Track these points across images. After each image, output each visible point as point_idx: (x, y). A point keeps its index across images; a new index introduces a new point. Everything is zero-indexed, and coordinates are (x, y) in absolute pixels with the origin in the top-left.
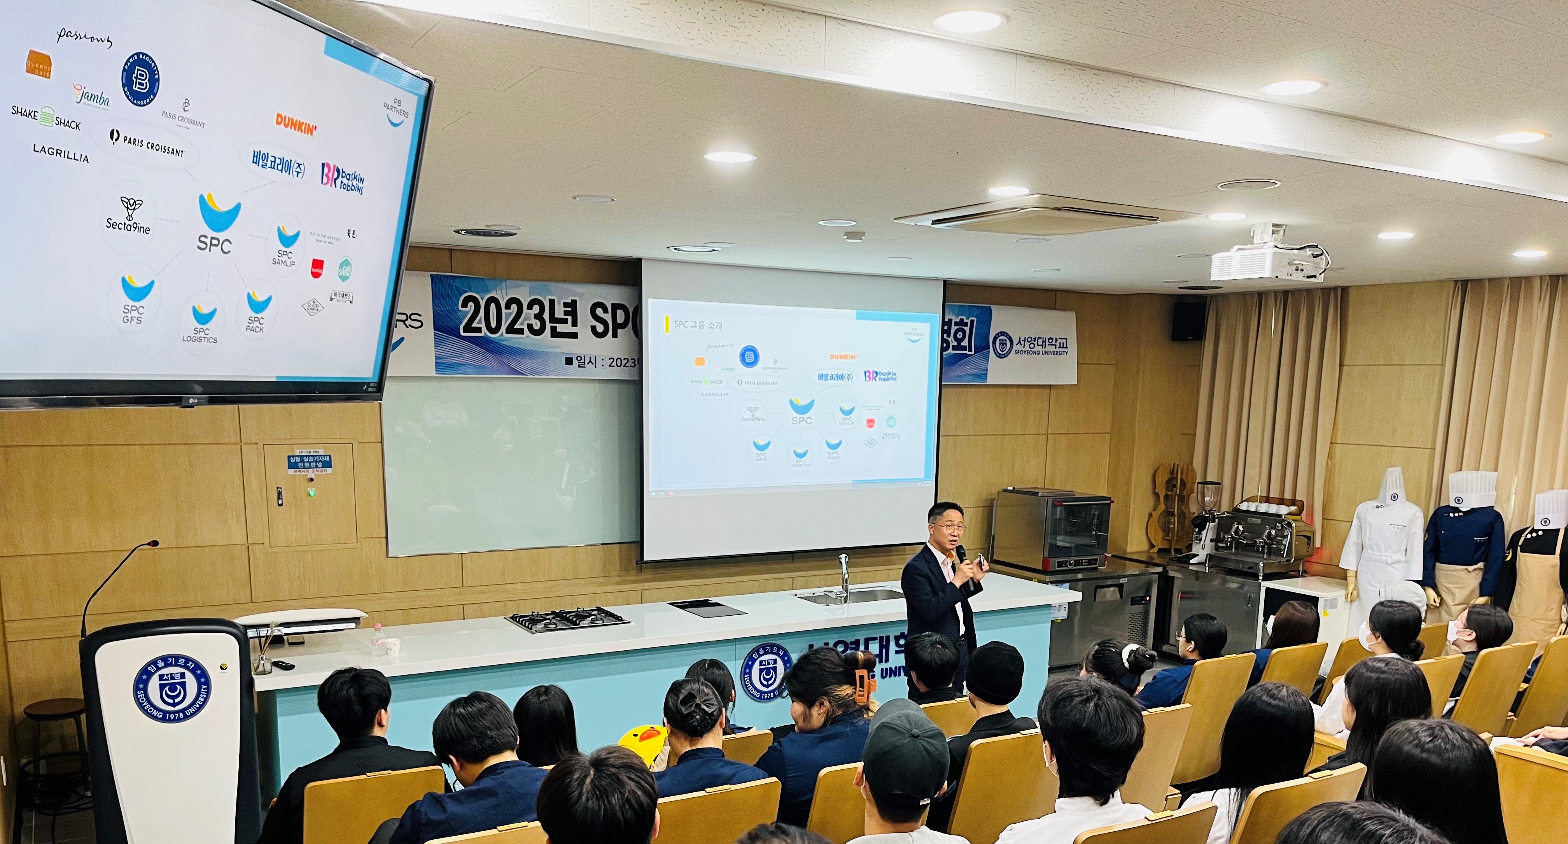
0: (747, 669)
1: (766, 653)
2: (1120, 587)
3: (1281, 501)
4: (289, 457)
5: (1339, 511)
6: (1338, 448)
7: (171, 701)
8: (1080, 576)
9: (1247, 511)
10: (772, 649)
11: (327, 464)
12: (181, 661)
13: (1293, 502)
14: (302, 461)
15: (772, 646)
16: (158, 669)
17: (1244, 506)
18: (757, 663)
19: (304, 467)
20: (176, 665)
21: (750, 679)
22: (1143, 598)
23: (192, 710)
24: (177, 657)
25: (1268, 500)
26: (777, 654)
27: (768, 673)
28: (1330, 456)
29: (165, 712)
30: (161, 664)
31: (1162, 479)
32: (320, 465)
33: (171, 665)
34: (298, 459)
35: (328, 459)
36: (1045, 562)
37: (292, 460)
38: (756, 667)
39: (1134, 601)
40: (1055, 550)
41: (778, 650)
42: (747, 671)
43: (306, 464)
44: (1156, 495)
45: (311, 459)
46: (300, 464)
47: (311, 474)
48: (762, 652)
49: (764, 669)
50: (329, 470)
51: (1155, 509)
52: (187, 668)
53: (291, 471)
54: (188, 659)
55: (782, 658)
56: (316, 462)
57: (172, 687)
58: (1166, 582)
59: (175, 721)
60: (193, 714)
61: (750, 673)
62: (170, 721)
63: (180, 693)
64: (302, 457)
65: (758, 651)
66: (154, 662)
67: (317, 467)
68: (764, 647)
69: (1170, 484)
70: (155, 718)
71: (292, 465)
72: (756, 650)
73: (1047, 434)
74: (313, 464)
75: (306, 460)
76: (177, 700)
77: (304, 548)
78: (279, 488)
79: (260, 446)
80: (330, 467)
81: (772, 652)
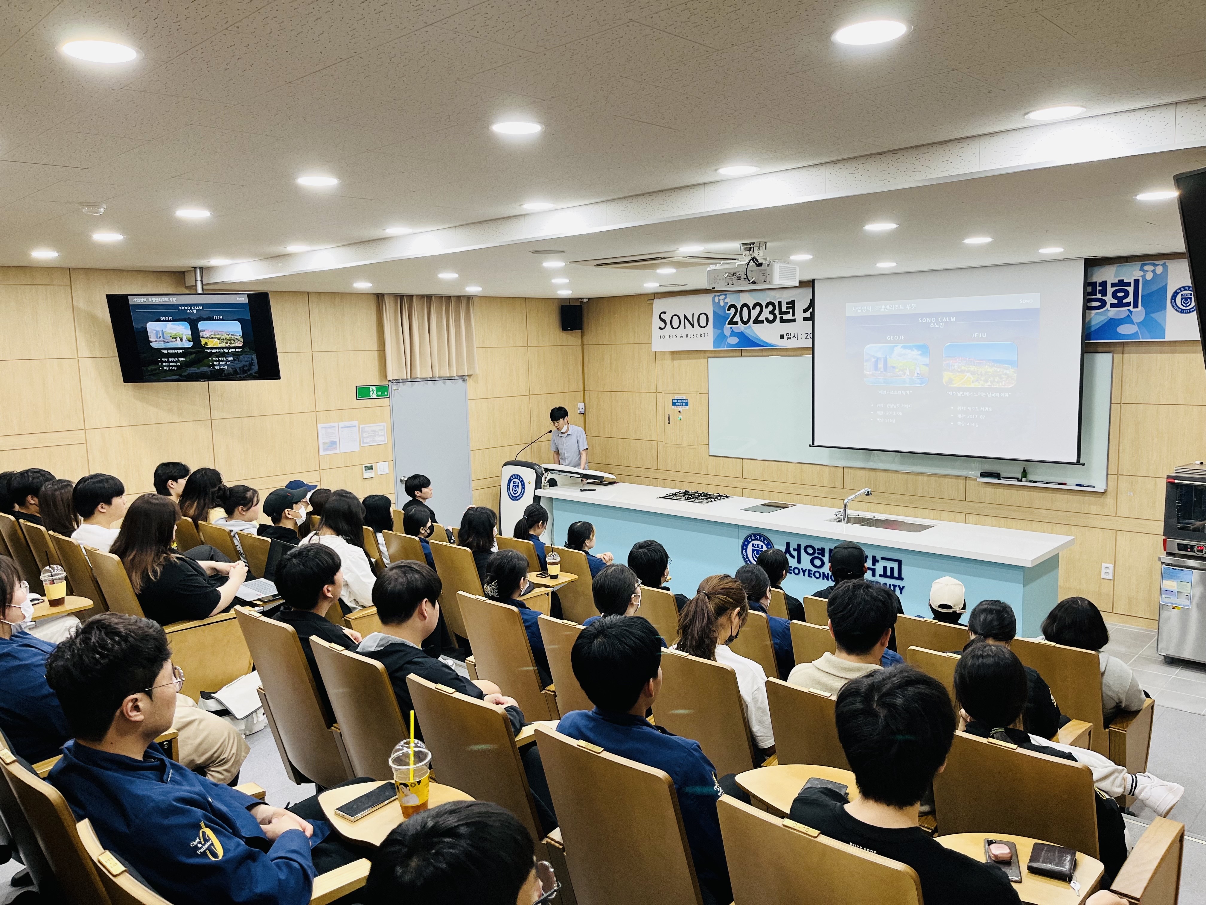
0: (744, 546)
1: (756, 539)
4: (673, 399)
10: (760, 538)
11: (687, 404)
14: (677, 402)
15: (760, 535)
18: (750, 545)
19: (678, 405)
21: (746, 554)
26: (763, 542)
27: (757, 553)
32: (684, 404)
35: (687, 401)
37: (674, 402)
38: (750, 547)
41: (764, 540)
42: (745, 548)
45: (681, 401)
47: (680, 408)
48: (753, 538)
49: (755, 550)
53: (673, 407)
55: (767, 545)
61: (746, 550)
64: (677, 400)
65: (751, 537)
67: (683, 406)
68: (755, 535)
71: (674, 404)
72: (750, 536)
74: (682, 404)
75: (679, 401)
77: (678, 446)
78: (669, 415)
79: (663, 393)
80: (688, 406)
81: (760, 540)
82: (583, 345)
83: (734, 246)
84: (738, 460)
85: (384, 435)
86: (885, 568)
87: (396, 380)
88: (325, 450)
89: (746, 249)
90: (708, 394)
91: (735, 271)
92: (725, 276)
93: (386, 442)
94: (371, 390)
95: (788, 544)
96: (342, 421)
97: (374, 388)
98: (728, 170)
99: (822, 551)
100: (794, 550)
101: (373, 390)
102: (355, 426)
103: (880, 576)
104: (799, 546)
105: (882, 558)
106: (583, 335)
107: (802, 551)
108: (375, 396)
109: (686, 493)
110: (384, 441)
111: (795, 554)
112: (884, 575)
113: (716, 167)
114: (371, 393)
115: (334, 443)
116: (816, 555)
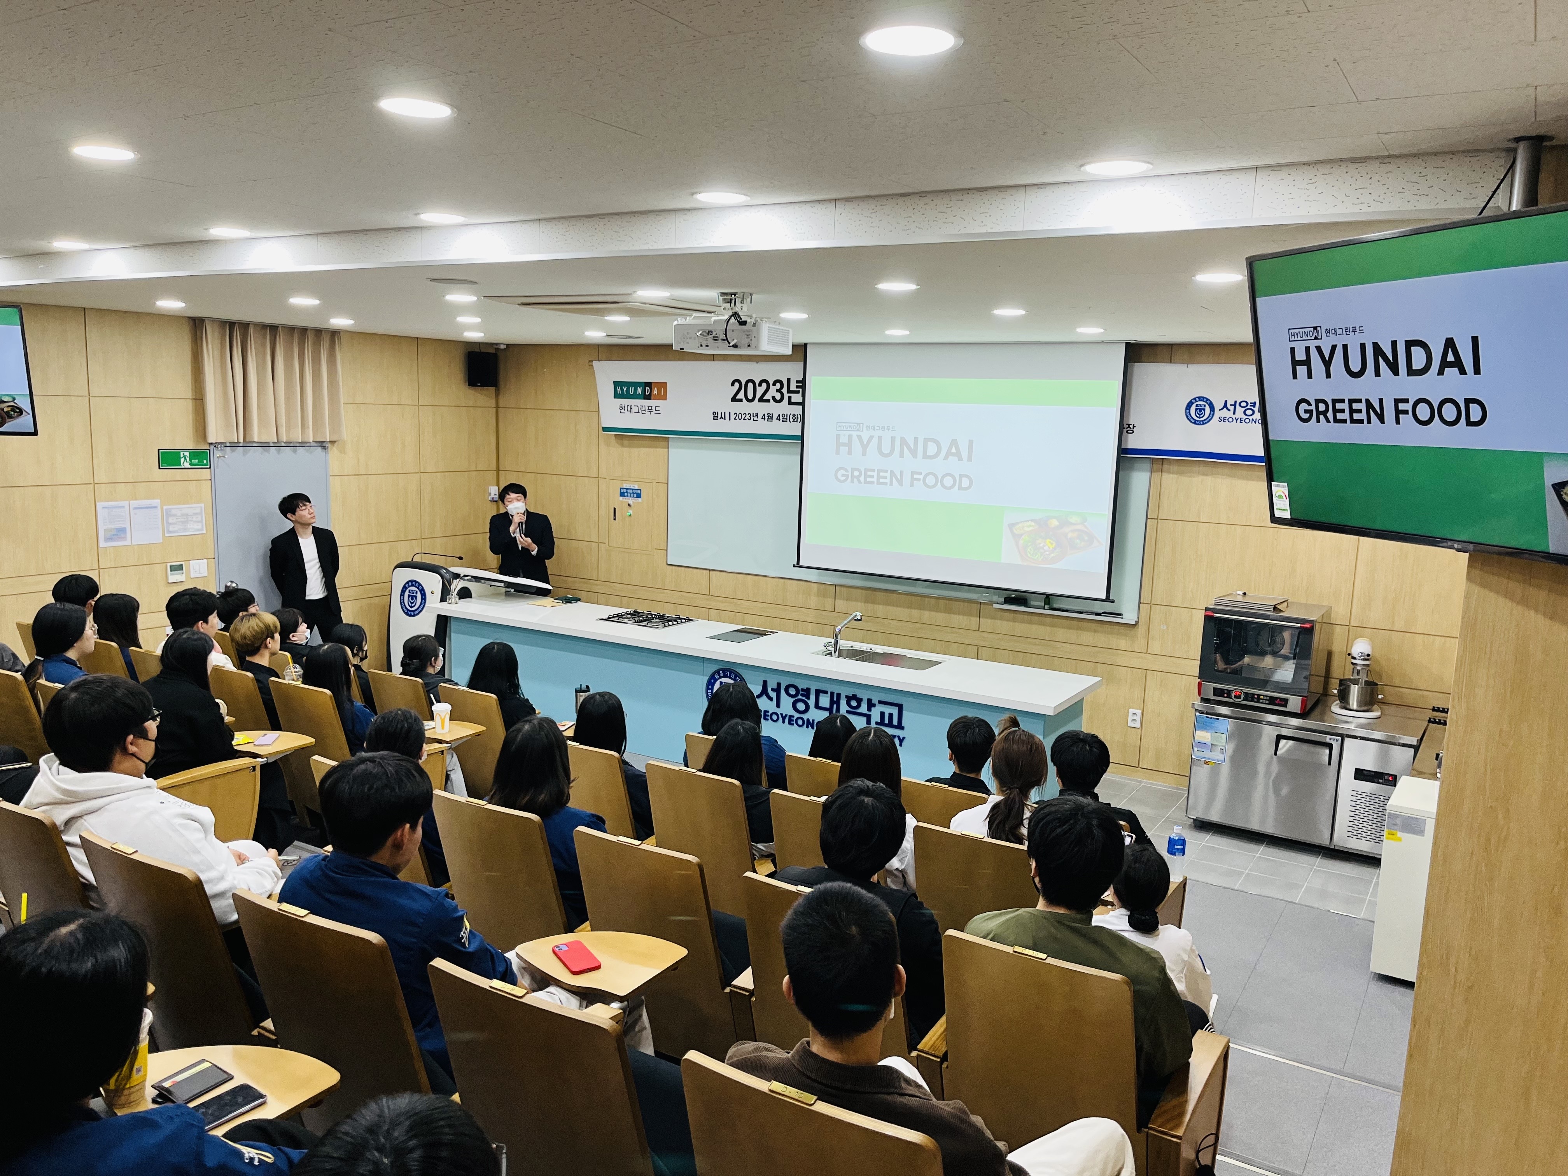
1: (725, 676)
4: (621, 488)
10: (730, 675)
11: (639, 496)
15: (731, 671)
18: (718, 683)
19: (628, 496)
26: (734, 680)
32: (635, 495)
34: (625, 491)
35: (639, 492)
37: (622, 491)
41: (735, 677)
42: (710, 686)
43: (629, 495)
45: (631, 491)
46: (626, 494)
47: (631, 501)
48: (722, 674)
50: (640, 500)
53: (621, 498)
56: (633, 493)
64: (627, 489)
65: (719, 673)
67: (634, 497)
68: (724, 670)
71: (622, 494)
72: (717, 672)
74: (632, 495)
75: (629, 491)
77: (625, 550)
78: (615, 509)
79: (607, 480)
80: (640, 497)
81: (729, 677)
82: (497, 407)
83: (711, 294)
84: (704, 571)
85: (201, 522)
86: (882, 714)
87: (222, 443)
88: (108, 539)
89: (725, 301)
90: (668, 483)
91: (710, 329)
92: (698, 334)
93: (204, 532)
94: (182, 456)
95: (765, 683)
96: (136, 499)
97: (187, 454)
98: (707, 197)
99: (807, 692)
100: (773, 690)
101: (184, 457)
102: (156, 507)
104: (779, 685)
105: (880, 702)
106: (497, 394)
107: (783, 692)
108: (187, 465)
109: (635, 614)
110: (202, 530)
111: (773, 695)
112: (881, 723)
113: (693, 191)
114: (182, 460)
115: (122, 530)
116: (800, 697)
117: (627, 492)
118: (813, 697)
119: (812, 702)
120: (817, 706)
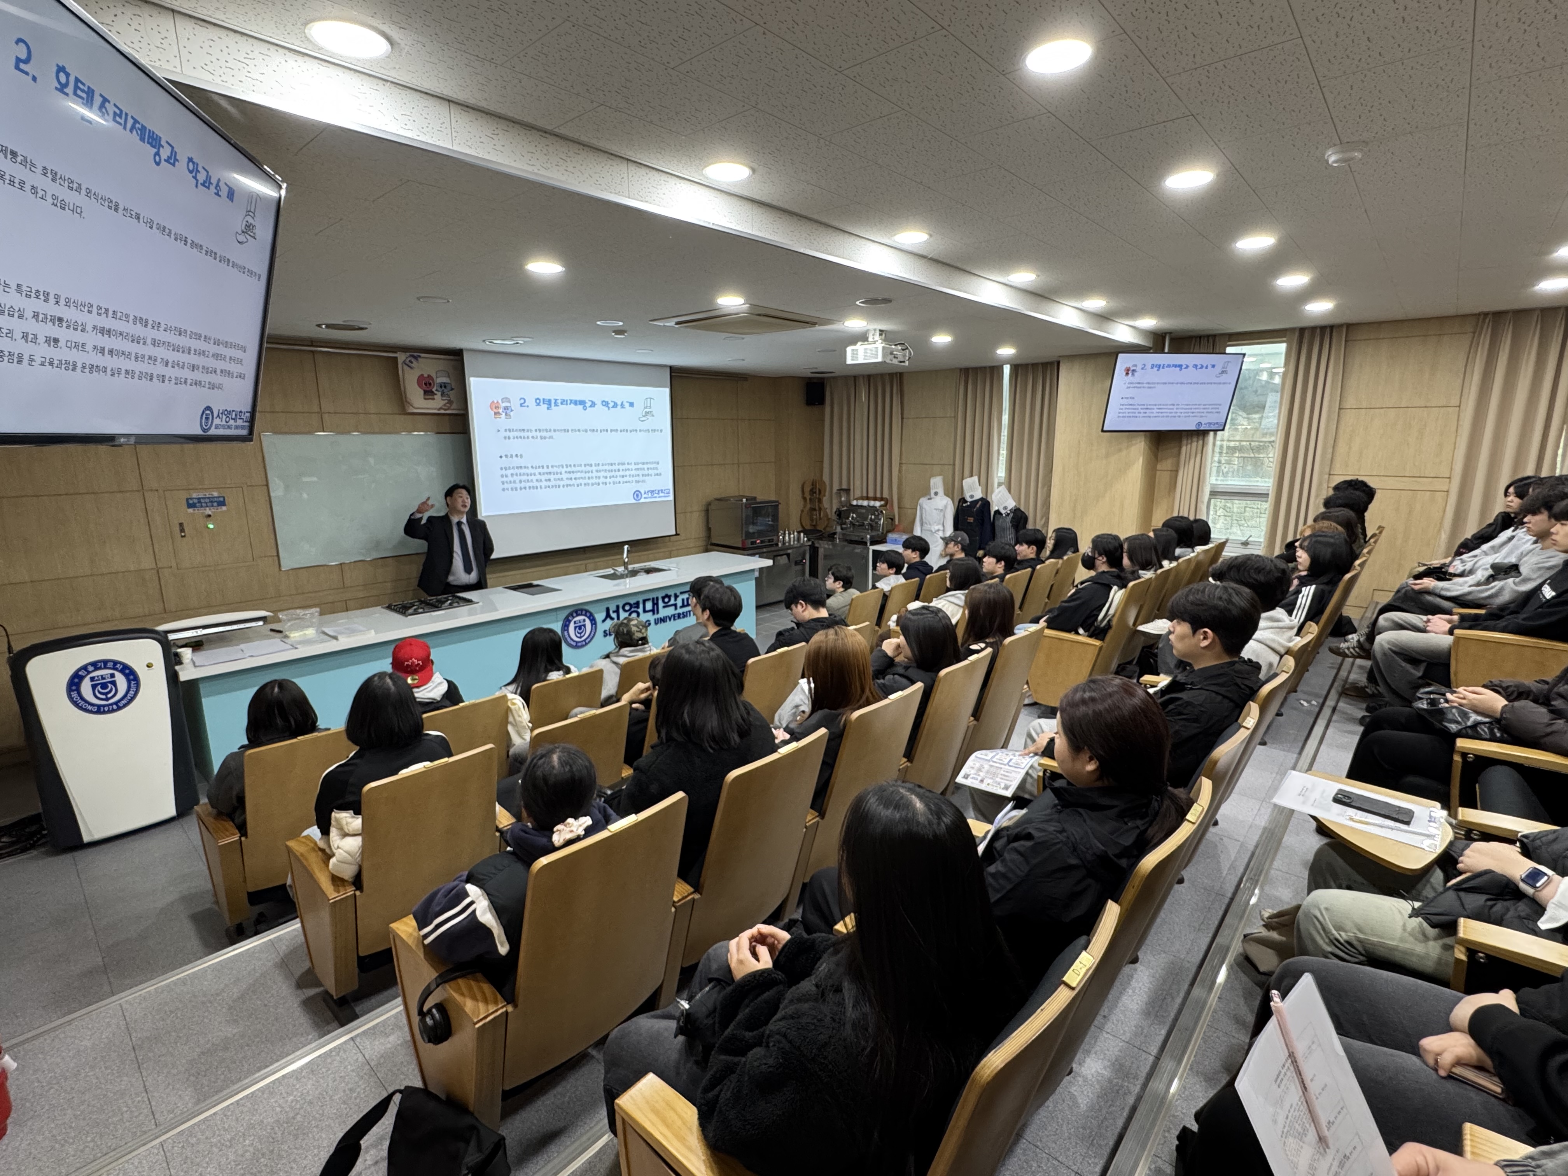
0: (566, 627)
1: (578, 615)
2: (788, 555)
3: (875, 499)
4: (187, 499)
5: (907, 503)
6: (904, 467)
7: (104, 697)
8: (765, 550)
9: (857, 506)
10: (581, 613)
11: (222, 503)
12: (110, 665)
13: (881, 499)
15: (582, 610)
16: (89, 673)
17: (855, 503)
18: (572, 623)
19: (202, 506)
20: (105, 668)
21: (569, 635)
22: (801, 561)
23: (124, 702)
24: (105, 662)
25: (868, 498)
26: (585, 615)
27: (580, 629)
28: (900, 471)
29: (99, 706)
30: (91, 668)
31: (807, 489)
32: (215, 504)
33: (100, 668)
34: (196, 501)
35: (222, 499)
36: (743, 542)
37: (191, 502)
38: (572, 626)
39: (796, 563)
40: (749, 535)
41: (586, 613)
43: (204, 505)
44: (805, 499)
45: (207, 500)
46: (197, 504)
47: (208, 511)
48: (575, 615)
49: (577, 626)
50: (224, 508)
51: (804, 507)
52: (116, 669)
53: (191, 510)
54: (115, 663)
55: (589, 618)
56: (212, 502)
57: (104, 686)
58: (814, 551)
59: (109, 712)
60: (125, 706)
61: (568, 630)
62: (104, 712)
63: (111, 690)
64: (199, 499)
66: (85, 668)
67: (213, 506)
68: (576, 612)
69: (812, 492)
70: (91, 712)
71: (190, 506)
72: (571, 614)
73: (738, 464)
74: (209, 504)
75: (202, 501)
76: (109, 696)
77: (208, 568)
78: (181, 524)
79: (161, 491)
80: (224, 505)
81: (582, 615)
86: (683, 600)
95: (608, 610)
99: (637, 604)
100: (614, 612)
103: (681, 607)
104: (618, 607)
105: (682, 593)
107: (621, 610)
111: (614, 615)
112: (683, 606)
116: (633, 609)
117: (199, 502)
118: (641, 606)
119: (641, 610)
120: (645, 611)
